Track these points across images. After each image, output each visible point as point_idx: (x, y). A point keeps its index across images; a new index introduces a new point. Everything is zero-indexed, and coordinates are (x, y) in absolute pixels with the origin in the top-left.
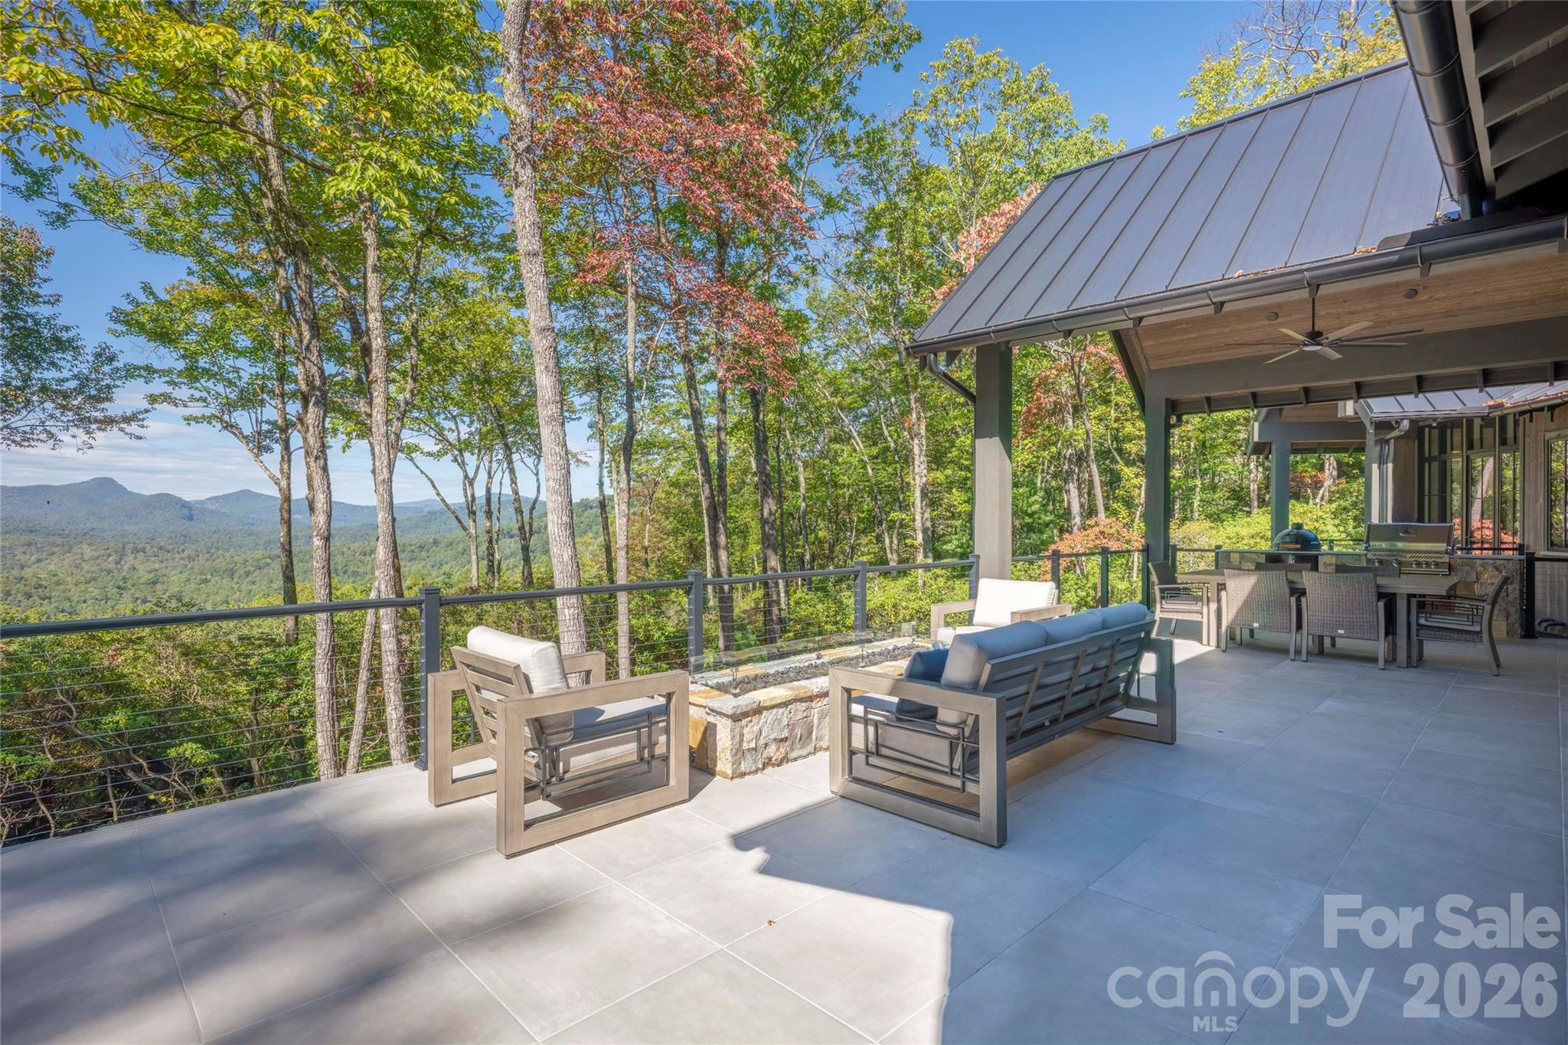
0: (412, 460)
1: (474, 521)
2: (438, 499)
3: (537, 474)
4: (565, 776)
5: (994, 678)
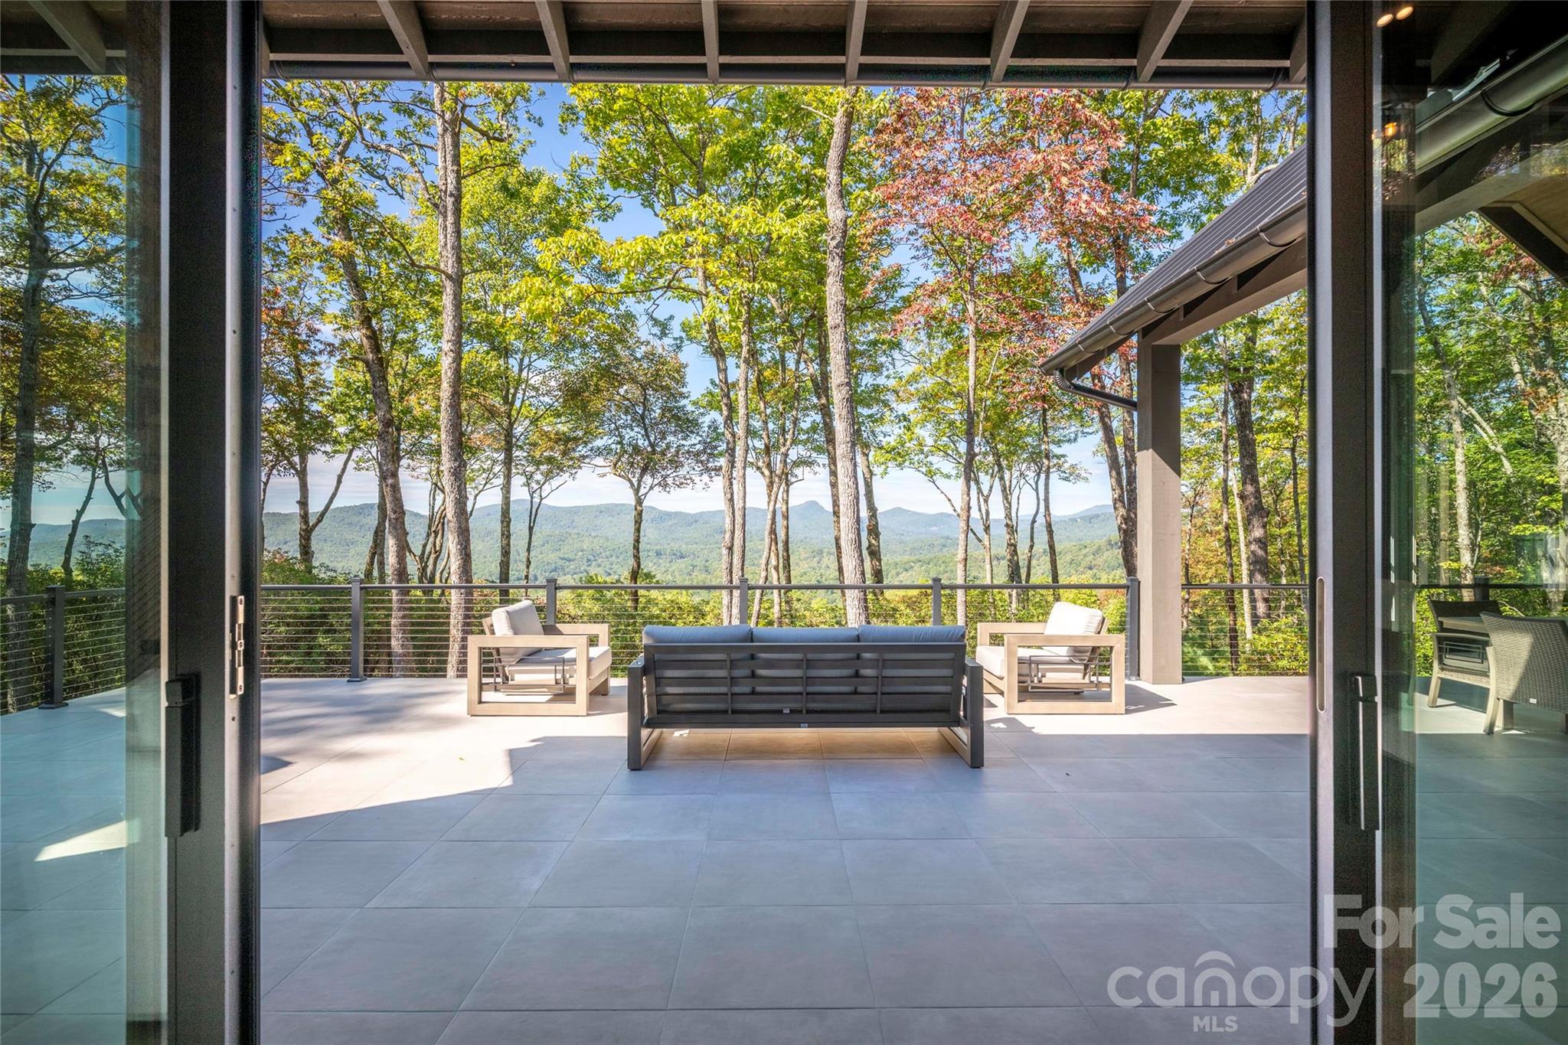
0: (933, 481)
1: (988, 534)
3: (1037, 490)
4: (510, 682)
5: (657, 656)
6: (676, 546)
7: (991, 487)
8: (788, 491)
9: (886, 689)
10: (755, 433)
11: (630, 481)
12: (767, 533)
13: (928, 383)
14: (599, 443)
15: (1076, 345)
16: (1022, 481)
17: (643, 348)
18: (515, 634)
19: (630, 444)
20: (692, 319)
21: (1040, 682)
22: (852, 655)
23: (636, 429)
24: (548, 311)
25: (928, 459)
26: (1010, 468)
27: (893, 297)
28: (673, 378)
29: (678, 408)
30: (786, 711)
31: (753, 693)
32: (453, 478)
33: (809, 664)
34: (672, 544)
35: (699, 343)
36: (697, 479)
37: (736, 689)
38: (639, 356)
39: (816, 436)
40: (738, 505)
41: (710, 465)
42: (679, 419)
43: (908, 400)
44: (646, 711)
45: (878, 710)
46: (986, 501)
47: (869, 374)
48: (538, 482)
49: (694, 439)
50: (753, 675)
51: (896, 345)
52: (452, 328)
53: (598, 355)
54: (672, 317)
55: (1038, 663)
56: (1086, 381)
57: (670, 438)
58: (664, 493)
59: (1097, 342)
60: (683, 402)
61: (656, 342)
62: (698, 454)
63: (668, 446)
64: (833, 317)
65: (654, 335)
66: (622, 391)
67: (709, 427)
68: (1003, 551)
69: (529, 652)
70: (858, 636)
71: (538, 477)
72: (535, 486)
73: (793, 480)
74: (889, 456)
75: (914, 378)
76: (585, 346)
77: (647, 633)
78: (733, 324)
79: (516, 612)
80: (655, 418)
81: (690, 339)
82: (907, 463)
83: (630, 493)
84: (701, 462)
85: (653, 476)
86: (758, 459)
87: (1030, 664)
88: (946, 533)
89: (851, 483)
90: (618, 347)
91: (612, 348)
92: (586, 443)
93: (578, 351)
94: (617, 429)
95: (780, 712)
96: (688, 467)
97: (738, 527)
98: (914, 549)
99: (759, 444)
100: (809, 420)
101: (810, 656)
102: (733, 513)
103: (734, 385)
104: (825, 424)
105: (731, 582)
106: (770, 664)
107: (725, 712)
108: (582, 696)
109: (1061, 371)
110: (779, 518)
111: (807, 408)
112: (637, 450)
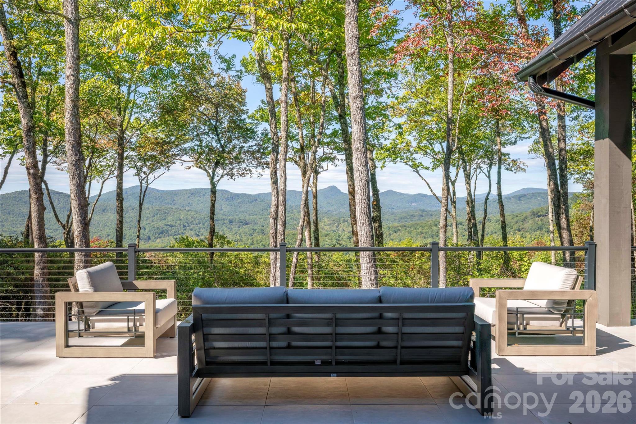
0: (417, 172)
1: (455, 207)
2: (431, 194)
3: (489, 177)
4: (91, 330)
5: (204, 316)
6: (242, 217)
7: (457, 174)
8: (317, 178)
9: (406, 344)
10: (293, 137)
11: (208, 172)
12: (302, 207)
13: (414, 104)
14: (187, 145)
15: (551, 54)
16: (478, 171)
17: (216, 79)
18: (96, 290)
19: (207, 146)
20: (248, 57)
21: (525, 329)
22: (376, 314)
23: (212, 136)
24: (142, 45)
25: (413, 156)
26: (470, 162)
27: (391, 39)
28: (237, 100)
29: (240, 121)
30: (318, 362)
31: (289, 347)
32: (74, 168)
33: (338, 322)
34: (240, 215)
35: (254, 74)
36: (254, 170)
37: (274, 344)
38: (213, 84)
39: (336, 139)
40: (281, 186)
41: (263, 160)
42: (241, 128)
43: (400, 115)
44: (196, 362)
45: (398, 362)
46: (453, 184)
47: (373, 96)
48: (145, 173)
49: (251, 143)
50: (289, 332)
51: (392, 75)
52: (72, 58)
53: (183, 83)
54: (234, 56)
55: (523, 314)
56: (553, 85)
57: (235, 142)
58: (231, 180)
59: (570, 49)
60: (244, 116)
61: (223, 74)
62: (254, 152)
63: (234, 148)
64: (350, 47)
65: (223, 69)
66: (201, 109)
67: (262, 134)
68: (464, 218)
69: (108, 305)
70: (380, 297)
71: (145, 169)
72: (143, 176)
73: (320, 170)
74: (387, 154)
75: (405, 100)
76: (175, 77)
77: (196, 296)
78: (276, 53)
79: (97, 272)
80: (224, 128)
81: (247, 71)
82: (399, 159)
83: (208, 180)
84: (257, 158)
85: (223, 168)
86: (295, 156)
87: (517, 315)
88: (422, 207)
89: (363, 170)
90: (198, 78)
91: (194, 79)
92: (177, 146)
93: (170, 81)
94: (198, 135)
95: (312, 363)
96: (248, 162)
97: (281, 203)
98: (401, 218)
99: (297, 146)
100: (331, 128)
101: (339, 316)
102: (278, 193)
103: (278, 102)
104: (343, 130)
105: (276, 246)
106: (303, 323)
107: (264, 363)
108: (149, 341)
109: (534, 77)
110: (311, 197)
111: (330, 120)
112: (211, 150)
